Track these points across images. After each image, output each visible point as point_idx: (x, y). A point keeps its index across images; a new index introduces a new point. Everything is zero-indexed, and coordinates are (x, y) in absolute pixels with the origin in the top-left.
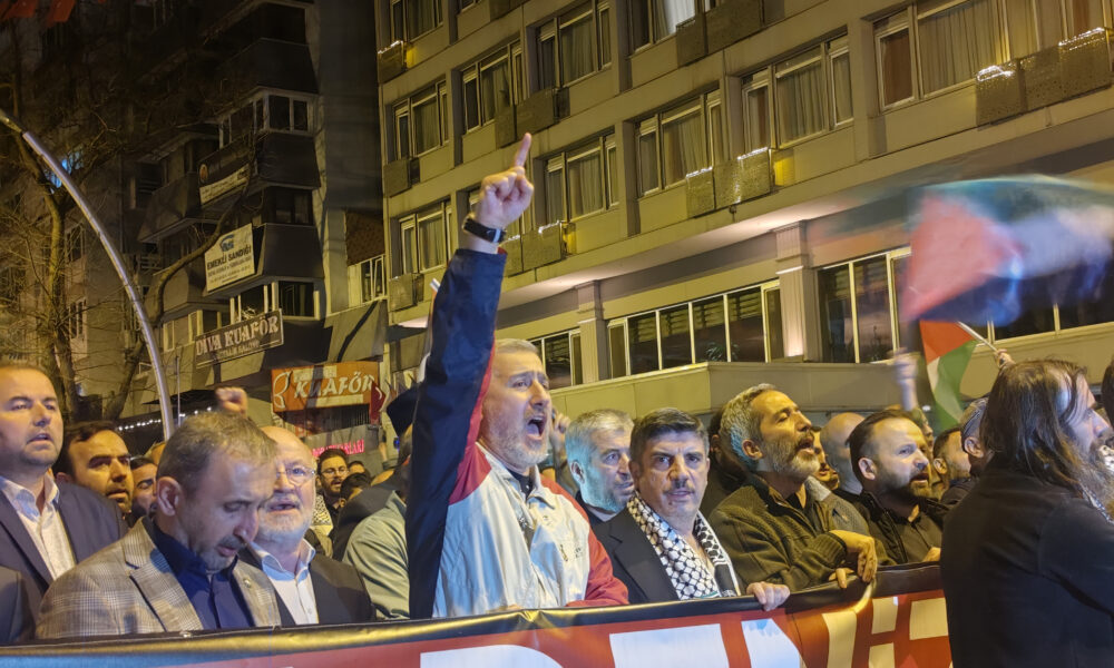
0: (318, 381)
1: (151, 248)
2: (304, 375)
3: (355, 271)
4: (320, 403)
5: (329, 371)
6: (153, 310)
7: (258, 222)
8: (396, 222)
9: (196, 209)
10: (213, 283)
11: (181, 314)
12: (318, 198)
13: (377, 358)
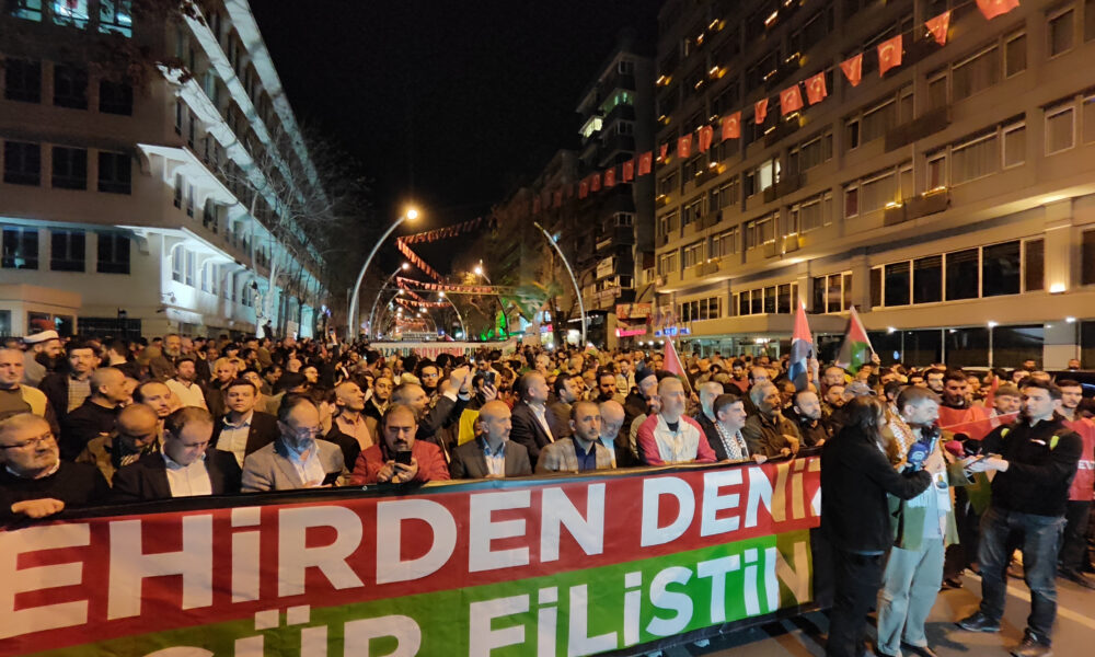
0: (631, 309)
1: (580, 264)
2: (627, 307)
3: (645, 272)
4: (632, 316)
5: (635, 306)
6: (580, 284)
7: (614, 255)
8: (659, 256)
9: (595, 251)
10: (599, 276)
11: (589, 285)
12: (634, 248)
13: (651, 302)
